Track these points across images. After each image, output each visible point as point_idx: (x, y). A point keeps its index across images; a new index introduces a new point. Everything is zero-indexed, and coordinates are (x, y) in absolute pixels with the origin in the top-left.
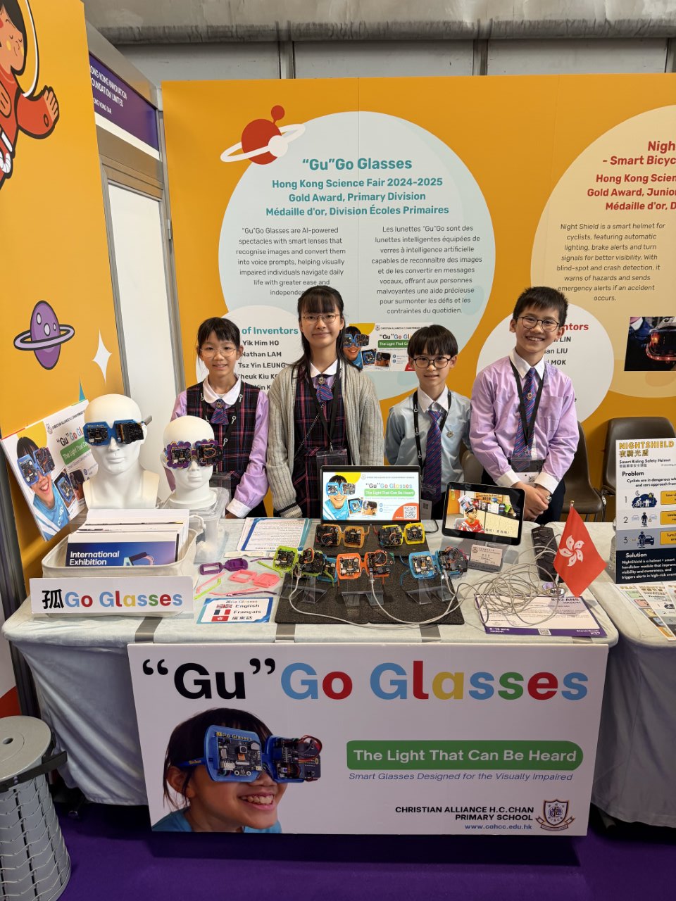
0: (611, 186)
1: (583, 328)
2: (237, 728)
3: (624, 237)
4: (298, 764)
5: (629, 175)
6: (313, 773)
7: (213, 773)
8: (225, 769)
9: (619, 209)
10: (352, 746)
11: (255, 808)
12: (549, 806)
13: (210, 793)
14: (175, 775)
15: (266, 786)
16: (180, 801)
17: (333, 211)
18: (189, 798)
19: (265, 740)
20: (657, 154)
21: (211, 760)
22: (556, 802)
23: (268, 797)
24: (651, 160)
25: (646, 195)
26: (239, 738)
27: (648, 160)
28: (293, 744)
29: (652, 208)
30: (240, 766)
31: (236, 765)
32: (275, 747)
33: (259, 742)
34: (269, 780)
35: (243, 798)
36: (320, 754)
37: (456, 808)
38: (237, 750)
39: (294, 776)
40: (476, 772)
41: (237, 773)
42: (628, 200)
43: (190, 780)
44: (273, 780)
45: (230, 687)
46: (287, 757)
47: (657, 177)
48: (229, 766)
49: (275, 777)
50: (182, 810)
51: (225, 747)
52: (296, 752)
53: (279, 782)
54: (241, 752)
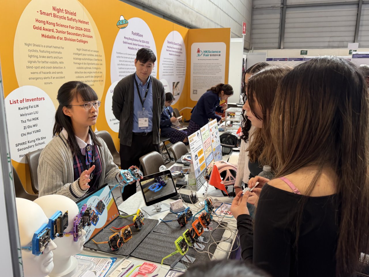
0: (41, 25)
1: (42, 99)
3: (51, 52)
5: (48, 21)
9: (47, 38)
20: (56, 12)
24: (55, 16)
25: (55, 32)
27: (54, 15)
29: (58, 39)
42: (50, 34)
47: (58, 24)
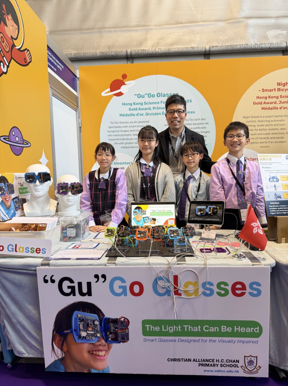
0: (263, 100)
1: (256, 160)
2: (88, 312)
3: (271, 121)
4: (118, 333)
5: (270, 96)
6: (125, 338)
7: (76, 337)
8: (82, 336)
9: (267, 110)
10: (145, 322)
11: (96, 358)
12: (247, 359)
13: (74, 350)
14: (58, 338)
15: (102, 345)
16: (59, 353)
17: (147, 114)
18: (64, 352)
19: (101, 319)
20: (281, 87)
21: (75, 330)
22: (251, 357)
23: (103, 352)
24: (279, 90)
25: (278, 103)
26: (89, 318)
28: (115, 321)
29: (281, 109)
30: (89, 334)
31: (87, 333)
32: (107, 323)
33: (99, 321)
34: (103, 342)
35: (91, 352)
36: (129, 327)
37: (199, 359)
38: (88, 325)
39: (116, 340)
40: (208, 338)
41: (88, 338)
43: (65, 341)
44: (106, 342)
45: (85, 290)
46: (112, 328)
47: (282, 96)
48: (84, 334)
49: (106, 340)
50: (60, 359)
51: (82, 323)
52: (117, 326)
53: (108, 343)
54: (90, 326)
